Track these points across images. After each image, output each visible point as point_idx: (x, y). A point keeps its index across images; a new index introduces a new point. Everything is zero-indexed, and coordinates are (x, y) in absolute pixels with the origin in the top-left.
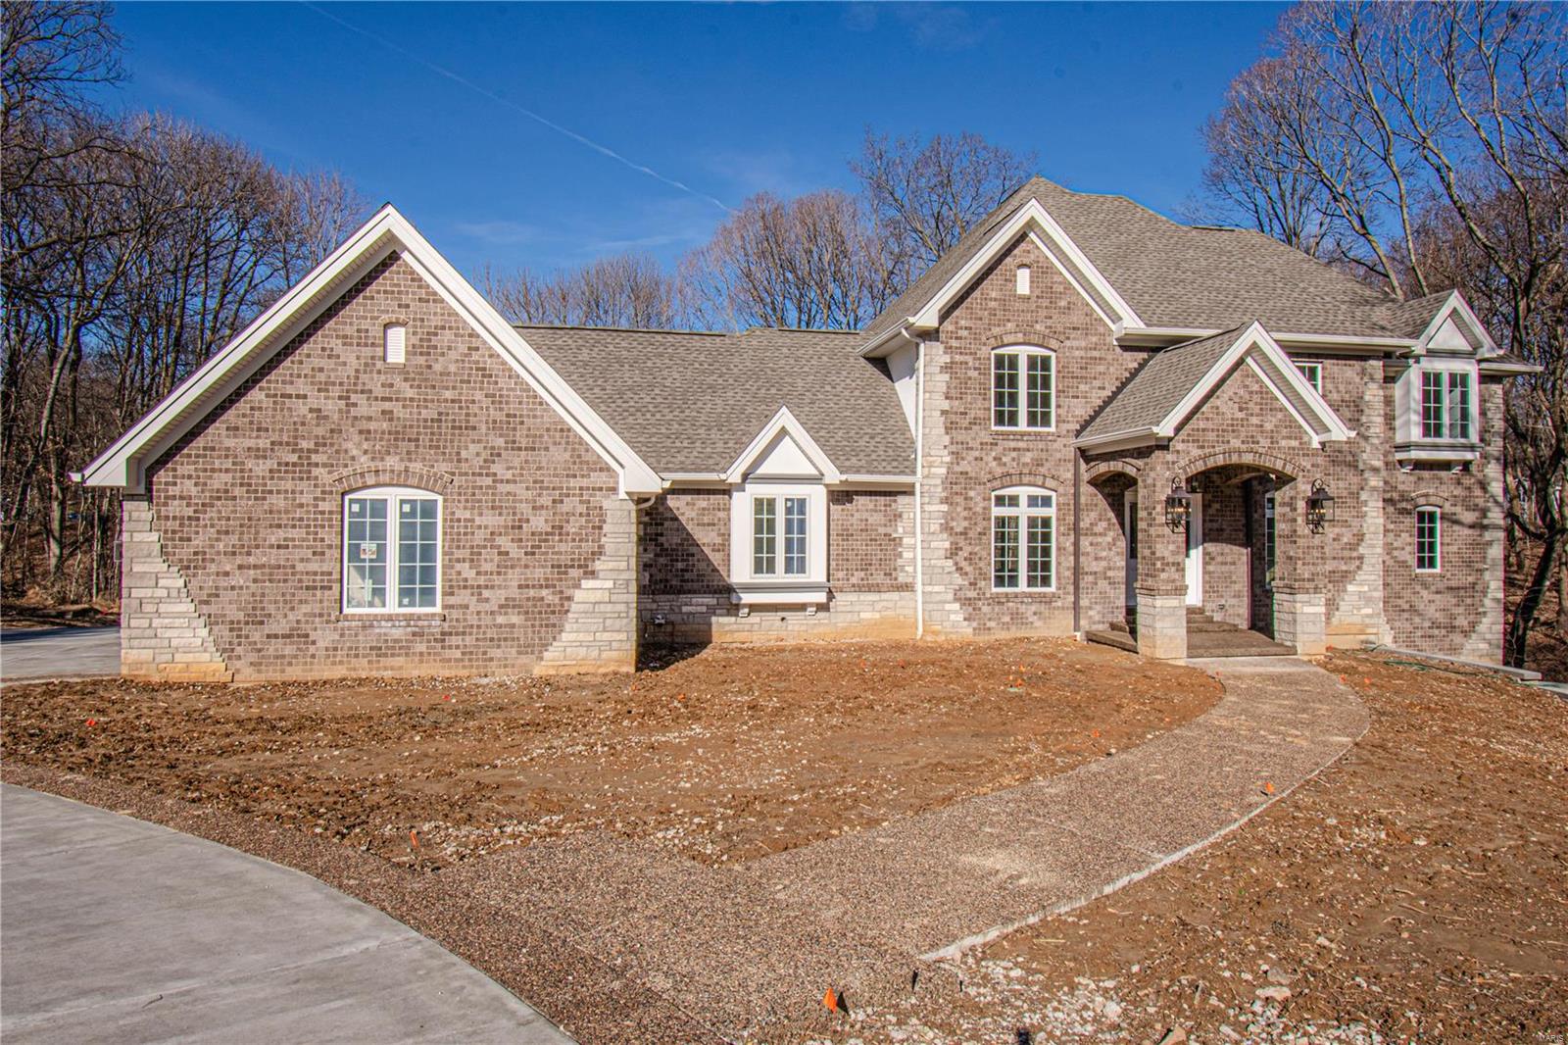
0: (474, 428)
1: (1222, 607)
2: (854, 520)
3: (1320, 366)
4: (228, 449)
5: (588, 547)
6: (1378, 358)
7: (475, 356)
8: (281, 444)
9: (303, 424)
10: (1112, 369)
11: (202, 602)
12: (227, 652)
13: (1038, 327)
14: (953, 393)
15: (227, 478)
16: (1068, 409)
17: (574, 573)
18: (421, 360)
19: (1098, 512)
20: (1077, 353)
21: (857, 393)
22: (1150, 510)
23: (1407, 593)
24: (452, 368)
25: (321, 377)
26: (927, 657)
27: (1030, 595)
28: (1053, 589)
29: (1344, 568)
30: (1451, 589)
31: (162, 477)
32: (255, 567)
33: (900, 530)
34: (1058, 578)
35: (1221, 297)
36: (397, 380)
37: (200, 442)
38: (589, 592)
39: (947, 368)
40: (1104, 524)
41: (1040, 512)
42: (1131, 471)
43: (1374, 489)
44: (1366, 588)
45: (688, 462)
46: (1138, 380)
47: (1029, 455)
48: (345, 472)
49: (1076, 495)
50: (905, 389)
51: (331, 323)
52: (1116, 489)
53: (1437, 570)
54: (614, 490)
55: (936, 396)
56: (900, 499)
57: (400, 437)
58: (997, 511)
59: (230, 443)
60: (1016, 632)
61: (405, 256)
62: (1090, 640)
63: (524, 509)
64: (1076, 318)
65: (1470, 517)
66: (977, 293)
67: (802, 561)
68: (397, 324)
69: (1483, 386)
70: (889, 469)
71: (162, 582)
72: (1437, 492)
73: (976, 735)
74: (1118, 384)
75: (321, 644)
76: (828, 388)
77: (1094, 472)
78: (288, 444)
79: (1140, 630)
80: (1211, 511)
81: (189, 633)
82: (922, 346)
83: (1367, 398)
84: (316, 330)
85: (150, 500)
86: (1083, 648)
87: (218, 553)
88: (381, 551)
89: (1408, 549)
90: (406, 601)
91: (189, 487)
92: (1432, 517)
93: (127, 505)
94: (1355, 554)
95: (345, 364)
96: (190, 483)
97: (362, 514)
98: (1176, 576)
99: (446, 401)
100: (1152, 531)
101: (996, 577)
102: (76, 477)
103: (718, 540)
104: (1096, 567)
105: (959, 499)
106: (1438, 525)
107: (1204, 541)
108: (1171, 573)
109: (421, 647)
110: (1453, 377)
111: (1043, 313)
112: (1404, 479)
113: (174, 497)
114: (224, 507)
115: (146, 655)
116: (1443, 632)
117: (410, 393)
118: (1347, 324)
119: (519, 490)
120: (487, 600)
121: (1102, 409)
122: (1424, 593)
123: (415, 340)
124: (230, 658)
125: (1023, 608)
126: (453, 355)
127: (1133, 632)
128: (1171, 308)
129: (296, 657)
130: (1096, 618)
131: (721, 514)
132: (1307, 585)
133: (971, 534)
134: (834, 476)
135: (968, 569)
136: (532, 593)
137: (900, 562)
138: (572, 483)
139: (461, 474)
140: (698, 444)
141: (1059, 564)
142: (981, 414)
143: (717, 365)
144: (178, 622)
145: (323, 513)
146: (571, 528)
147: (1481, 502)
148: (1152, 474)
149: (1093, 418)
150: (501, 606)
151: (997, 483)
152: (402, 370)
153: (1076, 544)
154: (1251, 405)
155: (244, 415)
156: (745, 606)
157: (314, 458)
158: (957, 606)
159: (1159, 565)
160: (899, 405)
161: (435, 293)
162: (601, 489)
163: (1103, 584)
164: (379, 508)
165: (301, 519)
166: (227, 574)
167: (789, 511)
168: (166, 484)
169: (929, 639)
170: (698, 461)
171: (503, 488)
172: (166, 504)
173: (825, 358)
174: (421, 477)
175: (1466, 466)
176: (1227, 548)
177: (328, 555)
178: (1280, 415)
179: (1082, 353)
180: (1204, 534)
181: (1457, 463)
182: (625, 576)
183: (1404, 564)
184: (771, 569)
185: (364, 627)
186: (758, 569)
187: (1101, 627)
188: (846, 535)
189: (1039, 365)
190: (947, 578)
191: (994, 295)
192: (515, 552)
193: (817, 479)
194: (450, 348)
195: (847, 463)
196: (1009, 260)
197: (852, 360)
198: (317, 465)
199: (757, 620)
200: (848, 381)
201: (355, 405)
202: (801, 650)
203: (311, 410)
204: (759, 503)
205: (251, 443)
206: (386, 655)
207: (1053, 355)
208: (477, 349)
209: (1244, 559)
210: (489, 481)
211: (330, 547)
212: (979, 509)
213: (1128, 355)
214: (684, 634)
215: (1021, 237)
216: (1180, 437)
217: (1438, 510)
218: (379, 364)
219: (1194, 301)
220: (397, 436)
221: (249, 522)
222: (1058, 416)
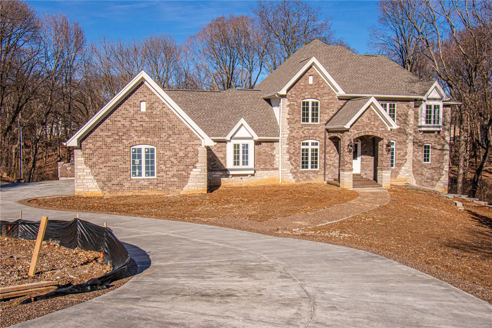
0: (164, 129)
1: (366, 174)
2: (262, 150)
3: (396, 104)
4: (101, 135)
5: (194, 160)
6: (413, 101)
7: (164, 109)
8: (114, 134)
9: (120, 128)
10: (336, 105)
11: (95, 176)
12: (102, 189)
13: (315, 93)
14: (290, 113)
15: (101, 143)
16: (323, 117)
17: (191, 167)
18: (150, 111)
19: (331, 147)
20: (326, 101)
21: (262, 111)
22: (344, 148)
23: (420, 169)
24: (158, 113)
25: (124, 116)
26: (283, 189)
27: (312, 171)
28: (318, 169)
29: (401, 162)
30: (432, 168)
31: (84, 143)
32: (109, 166)
33: (275, 152)
34: (320, 166)
35: (369, 83)
36: (144, 116)
37: (93, 134)
38: (195, 172)
39: (288, 106)
40: (333, 150)
41: (315, 147)
42: (339, 137)
43: (410, 140)
44: (407, 168)
45: (214, 133)
46: (343, 109)
47: (312, 131)
48: (131, 141)
49: (325, 142)
50: (276, 110)
51: (126, 101)
52: (336, 141)
53: (430, 162)
54: (201, 145)
55: (285, 114)
56: (275, 144)
57: (145, 132)
58: (303, 147)
59: (101, 134)
60: (307, 182)
61: (146, 83)
62: (328, 183)
63: (177, 150)
64: (326, 91)
65: (439, 147)
66: (297, 84)
67: (247, 162)
68: (144, 101)
69: (445, 108)
70: (272, 135)
71: (85, 171)
72: (430, 140)
73: (296, 205)
74: (337, 110)
75: (126, 186)
76: (253, 109)
77: (330, 136)
78: (116, 134)
79: (341, 181)
80: (363, 146)
81: (92, 184)
82: (281, 99)
83: (409, 113)
84: (123, 103)
85: (81, 149)
86: (326, 186)
87: (99, 163)
88: (140, 162)
89: (421, 156)
90: (147, 175)
91: (91, 146)
92: (428, 147)
93: (75, 151)
94: (404, 158)
95: (130, 112)
96: (91, 145)
97: (135, 152)
98: (350, 166)
99: (157, 122)
100: (344, 154)
101: (302, 166)
102: (65, 144)
103: (223, 156)
104: (330, 163)
105: (292, 144)
106: (430, 150)
107: (361, 155)
108: (349, 165)
109: (152, 187)
110: (435, 106)
111: (316, 89)
112: (420, 136)
113: (87, 148)
114: (100, 151)
115: (81, 190)
116: (430, 180)
117: (147, 120)
118: (404, 91)
119: (176, 145)
120: (168, 175)
121: (333, 117)
122: (425, 169)
123: (148, 105)
124: (103, 190)
125: (309, 175)
126: (158, 109)
127: (339, 181)
128: (354, 87)
129: (119, 190)
130: (330, 177)
131: (224, 149)
132: (386, 168)
133: (295, 154)
134: (256, 138)
135: (294, 164)
136: (180, 172)
137: (275, 162)
138: (190, 143)
139: (161, 141)
140: (217, 128)
141: (320, 162)
142: (298, 119)
143: (219, 102)
144: (89, 181)
145: (125, 152)
146: (190, 155)
147: (443, 142)
148: (344, 138)
149: (330, 120)
150: (172, 176)
151: (303, 139)
152: (145, 113)
153: (325, 156)
154: (372, 119)
155: (105, 126)
156: (231, 175)
157: (123, 137)
158: (291, 174)
159: (345, 163)
160: (274, 115)
161: (153, 93)
162: (197, 145)
163: (332, 168)
164: (140, 150)
165: (120, 154)
166: (101, 168)
167: (243, 147)
168: (85, 145)
169: (283, 184)
170: (217, 133)
171: (172, 145)
172: (85, 150)
173: (252, 99)
174: (151, 142)
175: (439, 132)
176: (368, 157)
177: (127, 163)
178: (380, 121)
179: (327, 101)
180: (361, 153)
181: (436, 131)
182: (204, 168)
183: (419, 161)
184: (238, 164)
185: (137, 182)
186: (235, 164)
187: (331, 180)
188: (259, 154)
189: (315, 104)
190: (288, 167)
191: (302, 84)
192: (175, 162)
193: (251, 138)
194: (157, 107)
195: (260, 133)
196: (307, 74)
197: (260, 100)
198: (124, 139)
199: (234, 179)
200: (259, 107)
201: (133, 123)
202: (247, 187)
203: (122, 125)
204: (235, 145)
205: (107, 134)
206: (142, 189)
207: (319, 101)
208: (164, 107)
209: (373, 160)
210: (168, 143)
211: (128, 161)
212: (297, 147)
213: (340, 101)
214: (214, 183)
215: (311, 67)
216: (352, 128)
217: (430, 145)
218: (139, 112)
219: (360, 84)
220: (144, 131)
221: (107, 155)
222: (320, 119)
